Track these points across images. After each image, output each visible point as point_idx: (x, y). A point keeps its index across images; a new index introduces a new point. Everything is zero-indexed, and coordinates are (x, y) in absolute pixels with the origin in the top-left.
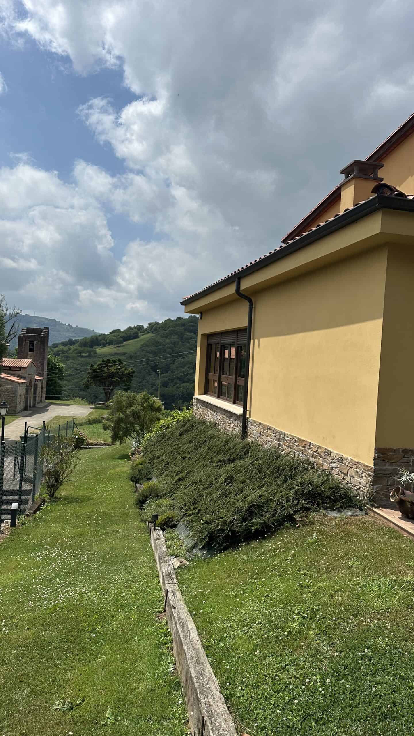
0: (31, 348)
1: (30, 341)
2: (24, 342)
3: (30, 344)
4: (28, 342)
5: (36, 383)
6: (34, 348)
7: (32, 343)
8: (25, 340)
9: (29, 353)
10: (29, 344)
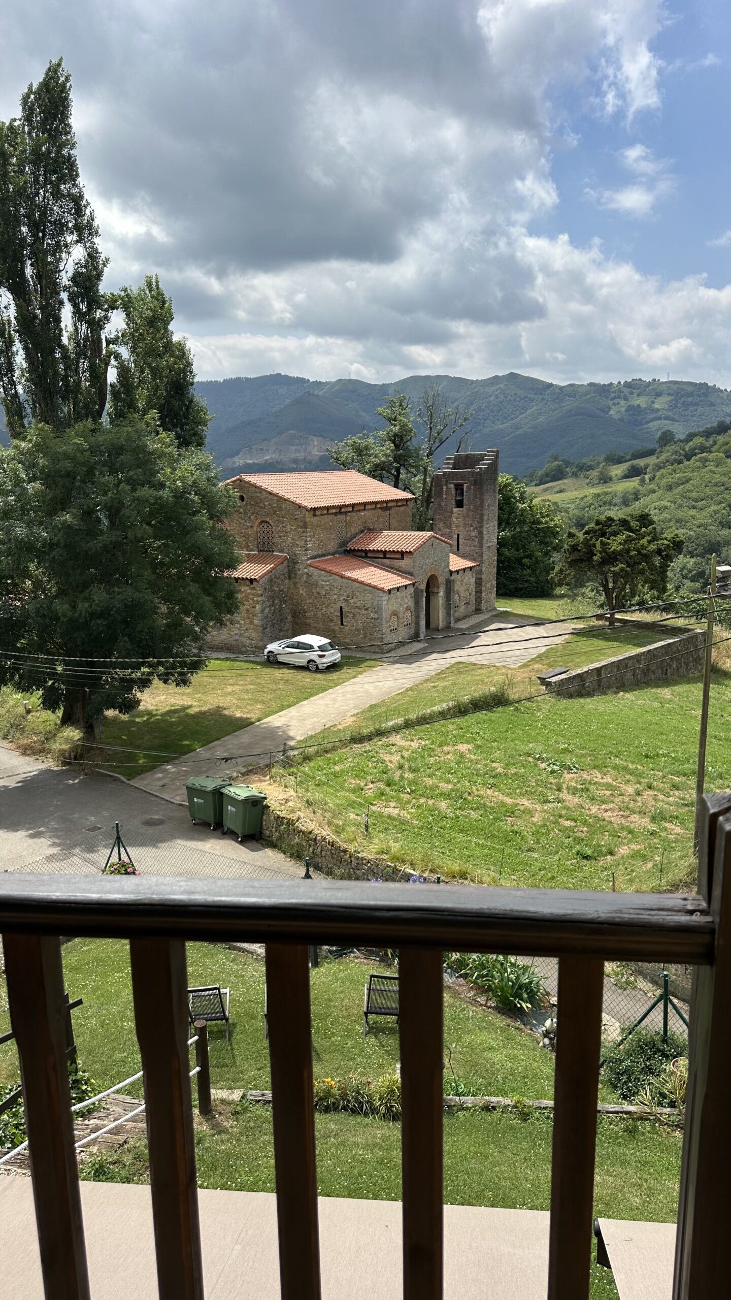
0: (459, 498)
1: (456, 485)
2: (445, 487)
3: (456, 490)
4: (452, 486)
5: (452, 578)
6: (463, 500)
7: (459, 488)
8: (446, 484)
9: (455, 510)
10: (453, 492)
